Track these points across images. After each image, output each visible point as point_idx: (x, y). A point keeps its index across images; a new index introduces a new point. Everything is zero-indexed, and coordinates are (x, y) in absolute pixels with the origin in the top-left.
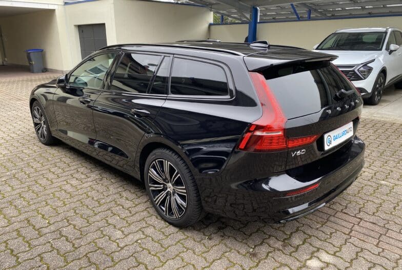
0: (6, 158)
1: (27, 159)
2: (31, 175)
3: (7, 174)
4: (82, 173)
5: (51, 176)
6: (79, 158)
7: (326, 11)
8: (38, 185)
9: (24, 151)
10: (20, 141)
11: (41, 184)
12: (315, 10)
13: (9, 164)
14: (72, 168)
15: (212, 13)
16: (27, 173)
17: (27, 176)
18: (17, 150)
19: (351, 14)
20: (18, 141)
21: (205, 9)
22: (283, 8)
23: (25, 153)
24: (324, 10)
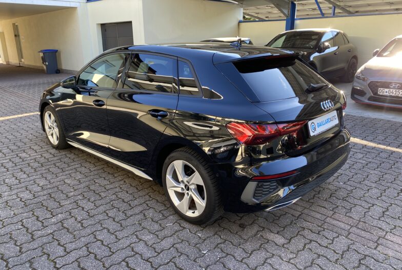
0: (45, 192)
1: (72, 194)
2: (85, 223)
5: (112, 226)
8: (99, 243)
9: (66, 181)
14: (137, 210)
15: (242, 9)
16: (79, 219)
22: (304, 5)
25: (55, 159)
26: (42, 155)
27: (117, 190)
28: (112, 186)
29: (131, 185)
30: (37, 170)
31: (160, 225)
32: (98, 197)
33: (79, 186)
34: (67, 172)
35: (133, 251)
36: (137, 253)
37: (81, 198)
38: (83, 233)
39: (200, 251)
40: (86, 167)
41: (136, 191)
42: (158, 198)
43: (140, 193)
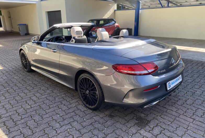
12: (171, 2)
15: (116, 4)
19: (190, 4)
24: (176, 2)
25: (13, 70)
26: (8, 69)
27: (33, 80)
28: (32, 79)
29: (40, 79)
30: (4, 74)
31: (45, 91)
32: (25, 83)
33: (19, 79)
34: (16, 75)
35: (30, 98)
36: (31, 99)
37: (18, 83)
38: (14, 93)
39: (55, 99)
40: (25, 73)
41: (41, 81)
42: (48, 83)
43: (42, 82)
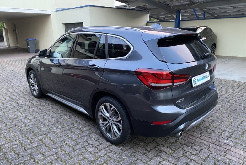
0: (32, 123)
1: (47, 124)
2: (56, 141)
3: (36, 139)
4: (94, 139)
5: (71, 142)
6: (87, 124)
7: (215, 13)
9: (44, 116)
10: (39, 107)
11: (65, 151)
12: (208, 13)
13: (35, 129)
14: (85, 134)
15: (149, 14)
16: (52, 138)
17: (52, 142)
18: (39, 116)
19: (230, 15)
20: (37, 107)
21: (145, 12)
22: (186, 12)
23: (46, 119)
24: (213, 13)
26: (30, 102)
27: (74, 122)
29: (82, 119)
30: (27, 110)
31: (99, 142)
32: (62, 126)
33: (52, 120)
34: (44, 112)
35: (83, 157)
39: (122, 157)
41: (85, 122)
